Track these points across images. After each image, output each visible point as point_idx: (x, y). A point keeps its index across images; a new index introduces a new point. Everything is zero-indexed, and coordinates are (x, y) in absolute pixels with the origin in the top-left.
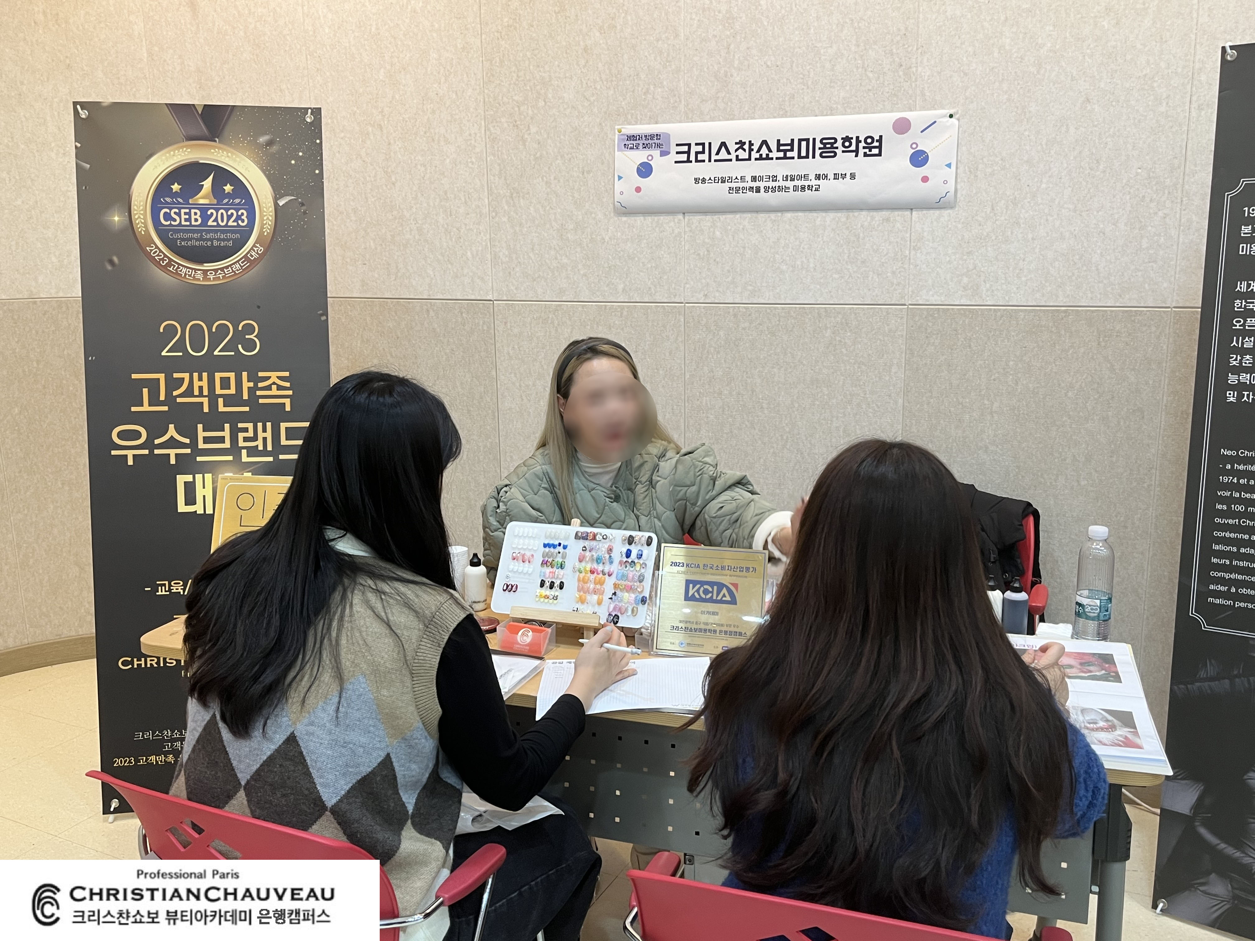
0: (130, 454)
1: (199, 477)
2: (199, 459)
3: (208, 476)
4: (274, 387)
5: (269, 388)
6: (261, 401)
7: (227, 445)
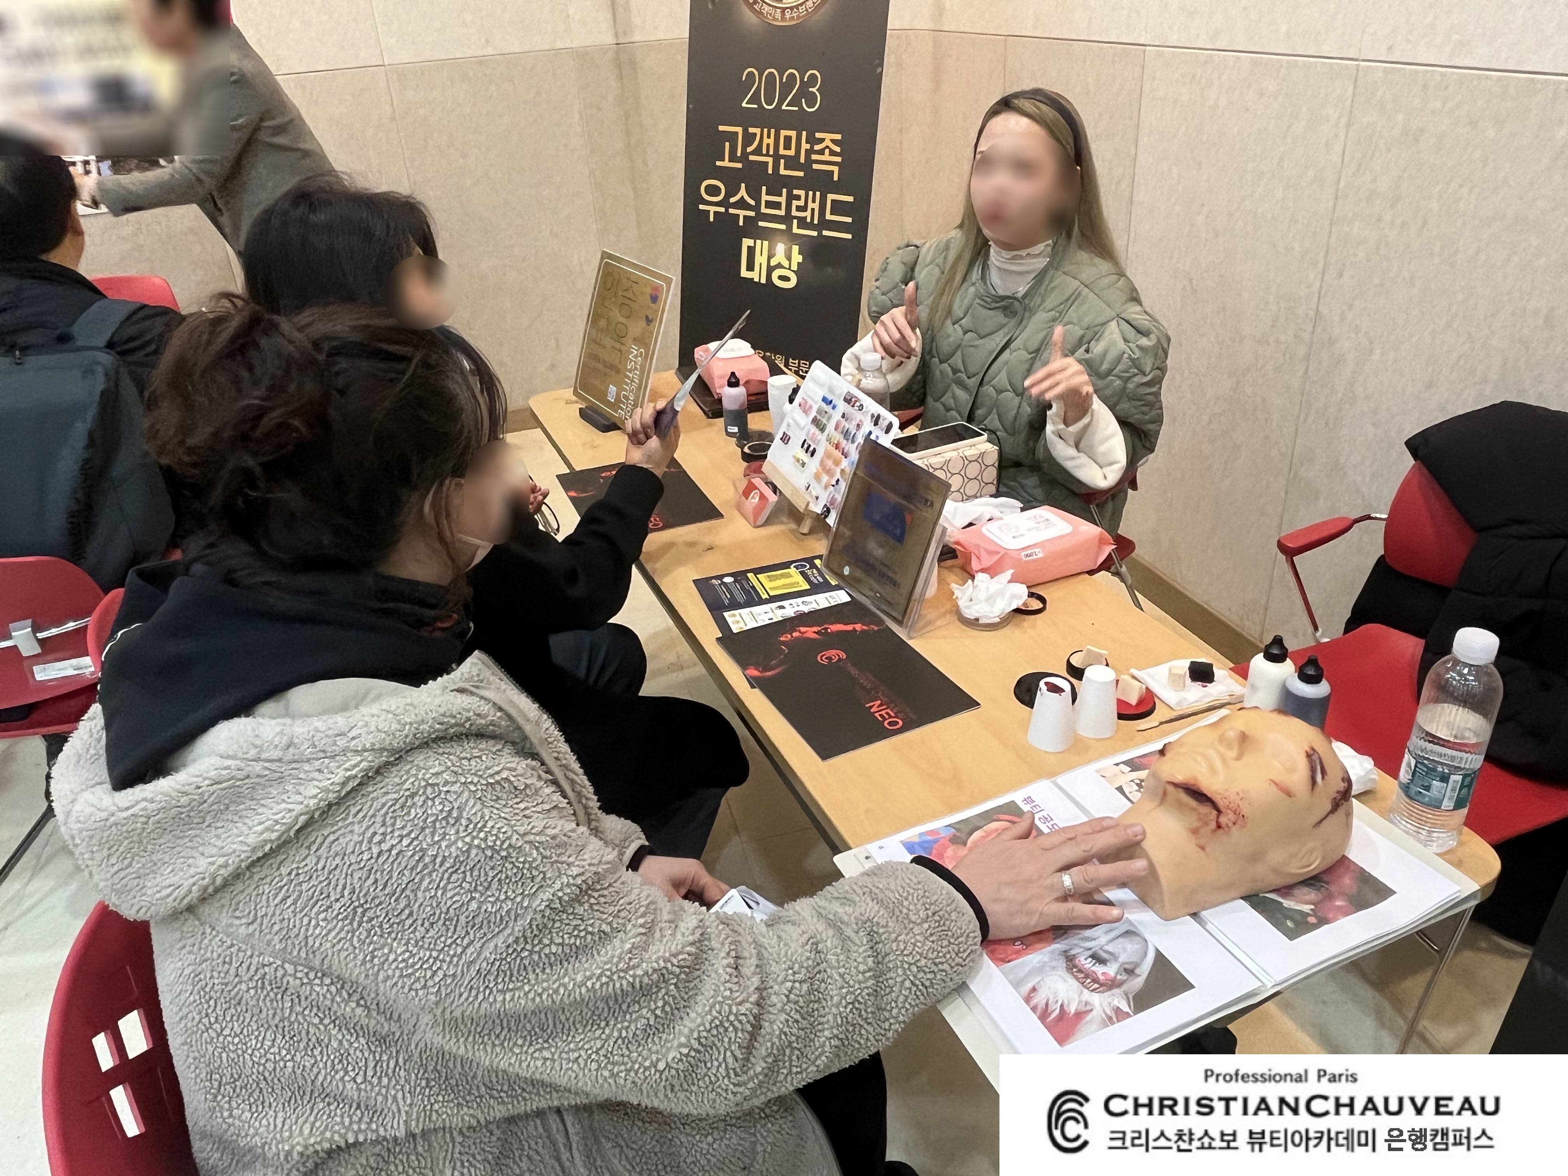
0: (712, 209)
1: (759, 242)
2: (761, 224)
3: (766, 243)
4: (827, 151)
5: (821, 152)
6: (815, 166)
7: (782, 213)
